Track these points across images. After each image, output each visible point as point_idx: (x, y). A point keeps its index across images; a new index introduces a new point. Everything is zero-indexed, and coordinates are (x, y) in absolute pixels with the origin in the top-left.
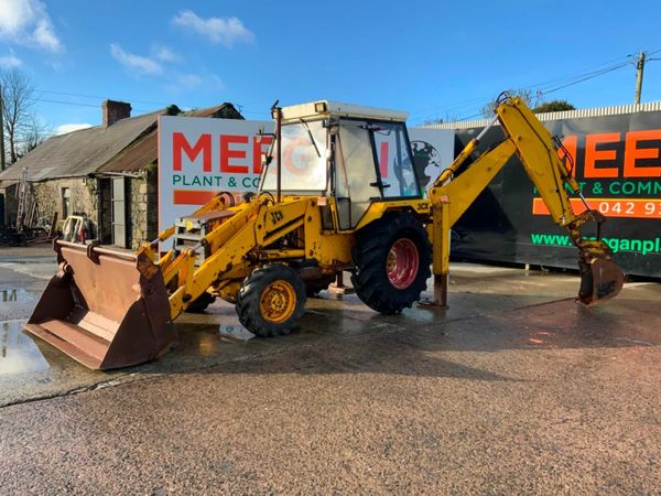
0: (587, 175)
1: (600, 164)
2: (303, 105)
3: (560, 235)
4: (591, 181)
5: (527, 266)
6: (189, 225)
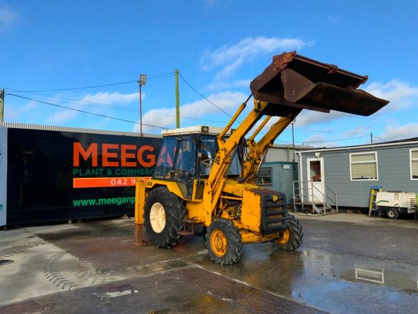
0: (103, 165)
1: (110, 160)
3: (91, 199)
4: (106, 169)
5: (70, 221)
6: (275, 198)
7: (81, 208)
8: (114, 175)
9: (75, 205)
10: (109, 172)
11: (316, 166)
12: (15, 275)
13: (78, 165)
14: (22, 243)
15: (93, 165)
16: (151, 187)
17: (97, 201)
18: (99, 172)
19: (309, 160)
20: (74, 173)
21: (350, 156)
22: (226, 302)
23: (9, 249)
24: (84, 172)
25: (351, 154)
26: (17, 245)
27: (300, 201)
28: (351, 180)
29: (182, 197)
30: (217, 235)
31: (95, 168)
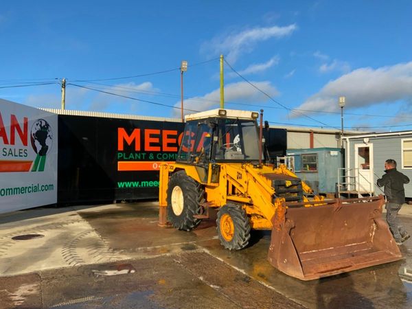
0: (146, 150)
1: (152, 144)
2: (243, 111)
3: (134, 181)
4: (148, 153)
5: (115, 202)
6: (289, 183)
7: (125, 190)
8: (155, 160)
9: (120, 186)
10: (151, 156)
11: (364, 152)
12: (38, 249)
13: (122, 149)
14: (62, 220)
15: (136, 150)
16: (172, 171)
17: (140, 184)
18: (142, 156)
19: (358, 146)
20: (119, 156)
21: (402, 142)
22: (213, 289)
23: (47, 225)
24: (127, 156)
25: (403, 140)
26: (56, 221)
27: (346, 190)
28: (403, 168)
29: (199, 181)
30: (227, 220)
31: (138, 152)
